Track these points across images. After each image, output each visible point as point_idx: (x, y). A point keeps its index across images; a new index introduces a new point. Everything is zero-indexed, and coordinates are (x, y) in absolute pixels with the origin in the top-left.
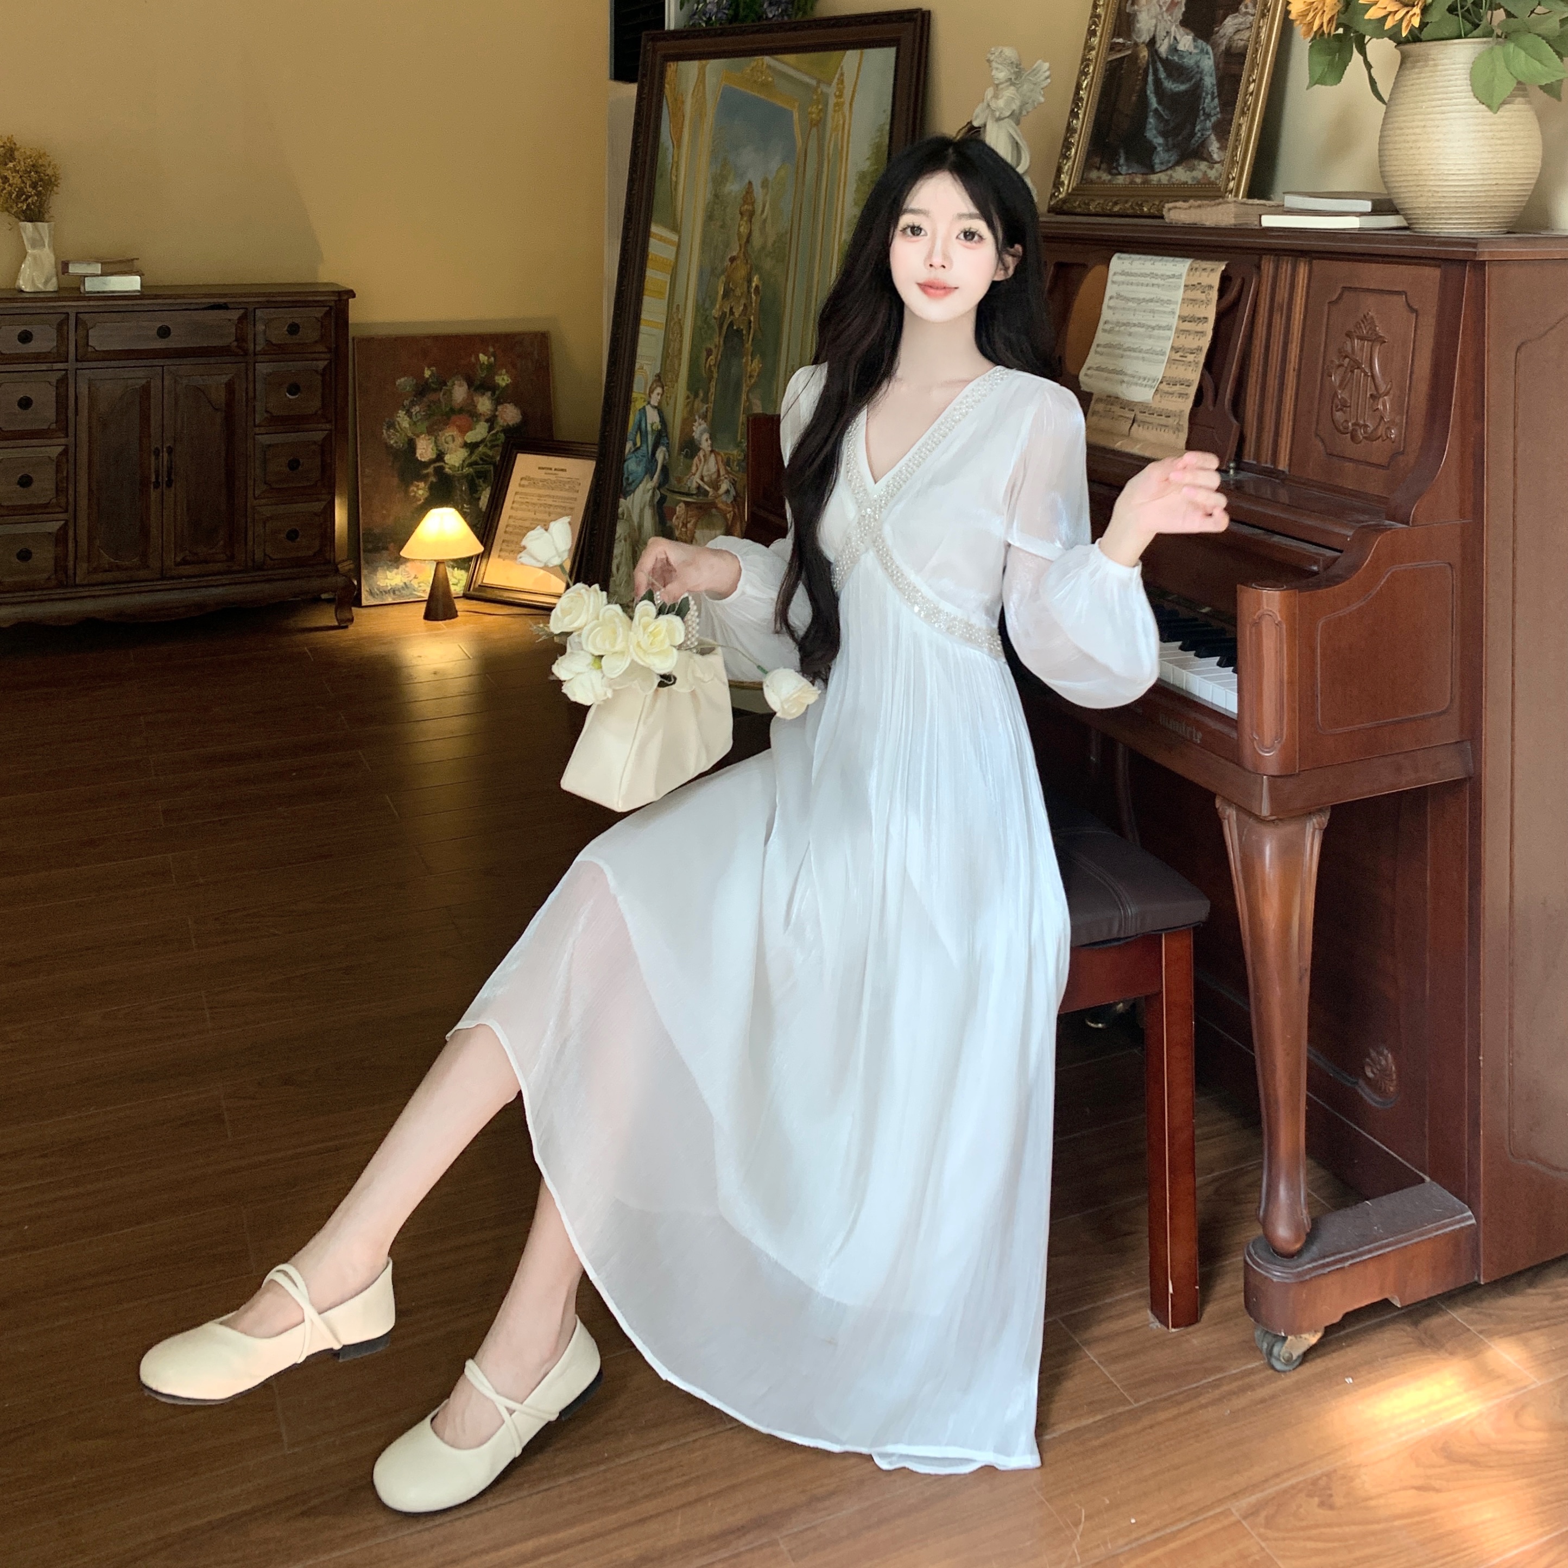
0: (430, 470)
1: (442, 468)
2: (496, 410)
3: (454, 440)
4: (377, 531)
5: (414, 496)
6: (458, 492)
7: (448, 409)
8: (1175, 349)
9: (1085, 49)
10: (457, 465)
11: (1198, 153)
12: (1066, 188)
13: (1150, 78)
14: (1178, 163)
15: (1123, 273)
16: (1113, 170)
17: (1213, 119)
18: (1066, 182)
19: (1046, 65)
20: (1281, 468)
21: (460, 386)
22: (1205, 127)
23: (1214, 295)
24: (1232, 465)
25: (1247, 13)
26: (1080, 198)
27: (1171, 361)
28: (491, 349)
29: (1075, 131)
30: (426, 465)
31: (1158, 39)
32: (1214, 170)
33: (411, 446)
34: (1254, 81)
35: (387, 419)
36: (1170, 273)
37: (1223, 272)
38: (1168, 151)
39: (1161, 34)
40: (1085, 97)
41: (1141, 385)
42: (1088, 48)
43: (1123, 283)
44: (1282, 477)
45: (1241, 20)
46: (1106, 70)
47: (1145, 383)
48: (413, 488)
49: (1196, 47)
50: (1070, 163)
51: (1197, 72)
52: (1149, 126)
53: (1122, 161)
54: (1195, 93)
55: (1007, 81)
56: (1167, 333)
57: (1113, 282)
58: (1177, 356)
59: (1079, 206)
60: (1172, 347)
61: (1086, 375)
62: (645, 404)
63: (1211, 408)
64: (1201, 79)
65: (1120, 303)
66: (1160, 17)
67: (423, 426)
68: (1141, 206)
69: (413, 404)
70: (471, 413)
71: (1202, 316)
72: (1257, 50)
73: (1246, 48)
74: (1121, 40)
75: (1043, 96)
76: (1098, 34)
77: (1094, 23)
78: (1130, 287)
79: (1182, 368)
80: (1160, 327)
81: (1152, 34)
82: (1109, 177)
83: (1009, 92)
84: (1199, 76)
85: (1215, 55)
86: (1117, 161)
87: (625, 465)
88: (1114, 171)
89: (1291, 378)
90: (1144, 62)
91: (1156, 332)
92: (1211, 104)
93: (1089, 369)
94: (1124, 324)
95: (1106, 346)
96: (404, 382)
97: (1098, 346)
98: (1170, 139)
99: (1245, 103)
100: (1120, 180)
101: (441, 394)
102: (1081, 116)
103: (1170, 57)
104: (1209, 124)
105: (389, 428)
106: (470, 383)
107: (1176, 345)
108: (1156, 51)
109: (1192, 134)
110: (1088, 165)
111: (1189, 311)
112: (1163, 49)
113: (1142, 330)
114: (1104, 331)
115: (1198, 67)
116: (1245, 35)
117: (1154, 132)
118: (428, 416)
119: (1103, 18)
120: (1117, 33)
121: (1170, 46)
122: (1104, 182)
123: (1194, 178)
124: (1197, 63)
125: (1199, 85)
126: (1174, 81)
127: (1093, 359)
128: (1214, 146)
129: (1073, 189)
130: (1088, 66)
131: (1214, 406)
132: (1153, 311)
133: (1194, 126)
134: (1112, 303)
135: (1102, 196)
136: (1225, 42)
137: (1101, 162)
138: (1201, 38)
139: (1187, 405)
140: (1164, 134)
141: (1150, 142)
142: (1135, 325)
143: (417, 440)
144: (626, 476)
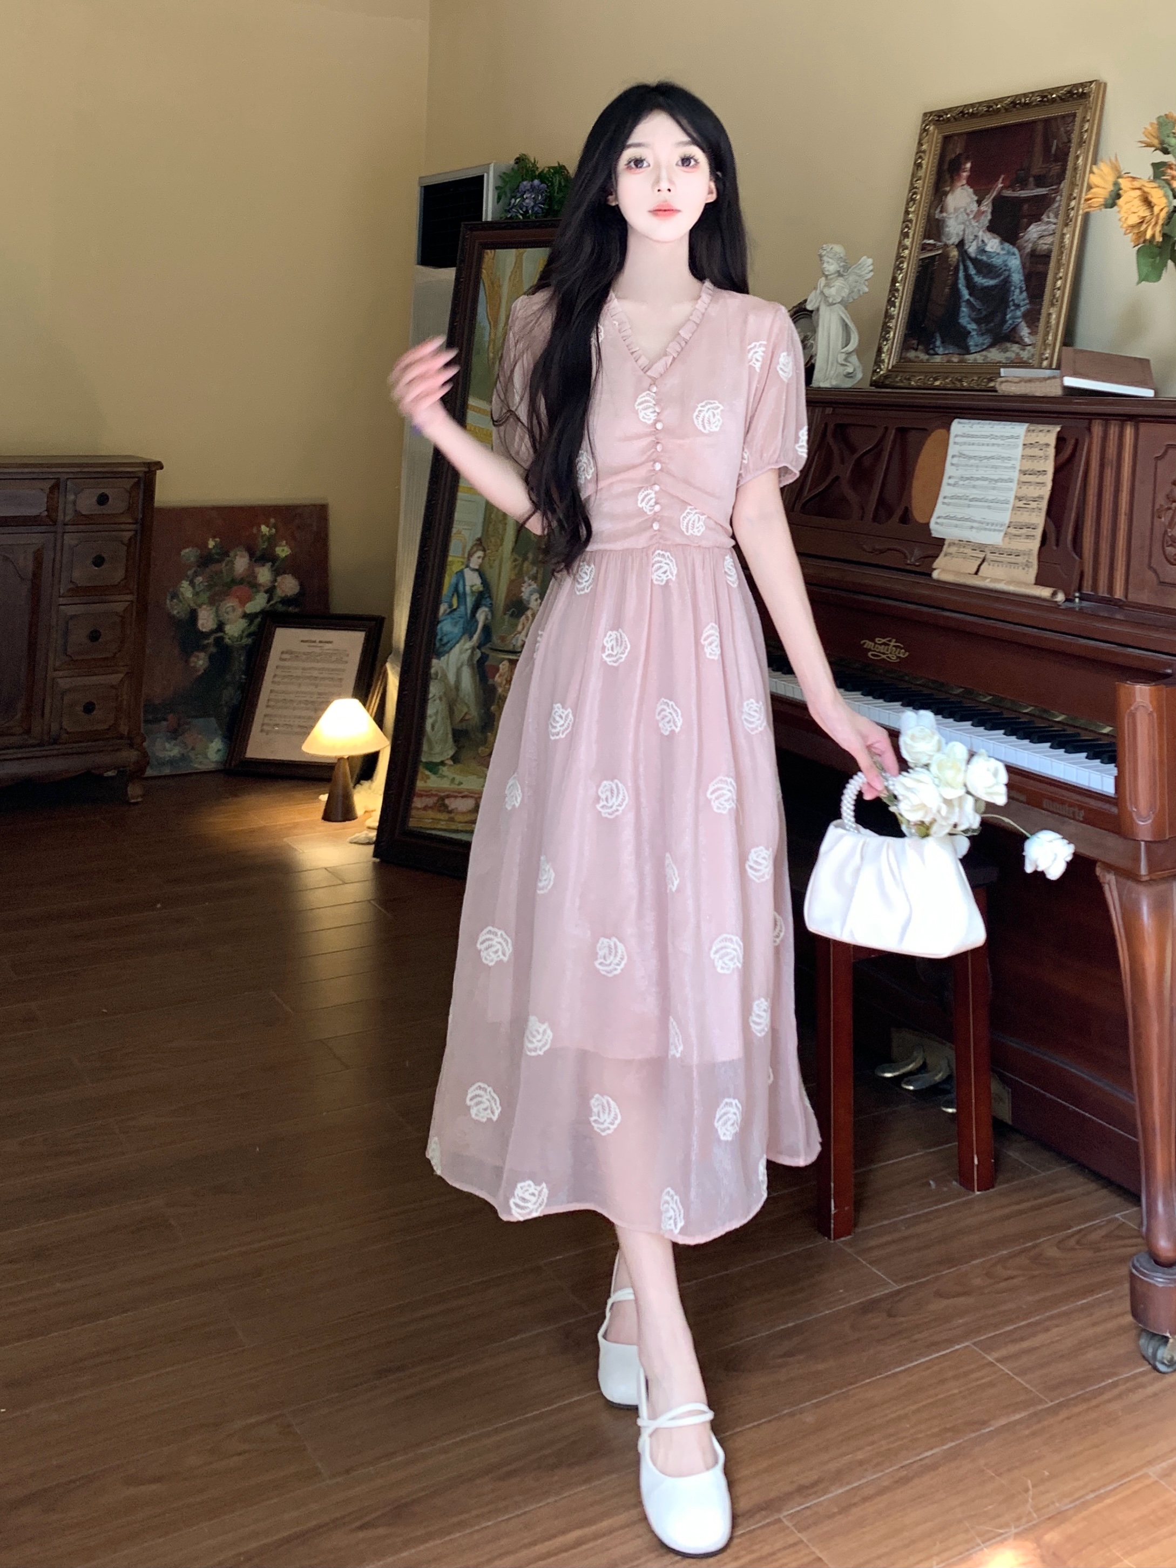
0: (211, 640)
1: (222, 638)
2: (275, 581)
3: (234, 610)
4: (157, 702)
5: (194, 667)
6: (237, 663)
7: (229, 580)
8: (1019, 499)
9: (898, 249)
10: (236, 635)
11: (1011, 337)
12: (886, 365)
13: (961, 274)
14: (992, 345)
15: (963, 436)
16: (930, 350)
17: (1023, 309)
18: (886, 361)
19: (870, 261)
20: (1116, 597)
21: (241, 557)
22: (1014, 316)
23: (1051, 451)
24: (1077, 594)
25: (1048, 223)
26: (901, 374)
27: (1016, 508)
28: (272, 520)
29: (892, 317)
30: (206, 635)
31: (966, 242)
32: (1026, 352)
33: (193, 616)
34: (1061, 278)
35: (171, 590)
36: (1009, 435)
37: (1059, 433)
38: (982, 334)
39: (969, 238)
40: (901, 288)
41: (990, 530)
42: (901, 246)
43: (965, 443)
44: (1121, 603)
45: (1044, 228)
46: (920, 266)
47: (993, 528)
48: (193, 659)
49: (1003, 249)
50: (890, 342)
51: (1005, 270)
52: (962, 314)
53: (938, 343)
54: (1005, 286)
55: (835, 273)
56: (1010, 484)
57: (955, 443)
58: (1021, 504)
59: (901, 381)
60: (1016, 497)
61: (937, 523)
62: (463, 567)
63: (1055, 548)
64: (1009, 276)
65: (963, 461)
66: (967, 223)
67: (204, 597)
68: (961, 381)
69: (196, 574)
70: (250, 583)
71: (1041, 469)
72: (1062, 253)
73: (1050, 251)
74: (931, 242)
75: (867, 286)
76: (911, 235)
77: (907, 227)
78: (971, 447)
79: (1026, 514)
80: (1002, 480)
81: (960, 238)
82: (927, 357)
83: (839, 283)
84: (1007, 273)
85: (1021, 256)
86: (935, 342)
87: (439, 626)
88: (931, 352)
89: (1123, 521)
90: (955, 260)
91: (999, 484)
92: (1019, 296)
93: (939, 517)
94: (968, 479)
95: (952, 497)
96: (190, 555)
97: (945, 498)
98: (983, 325)
99: (1054, 296)
100: (938, 359)
101: (224, 565)
102: (897, 304)
103: (979, 257)
104: (1019, 313)
105: (172, 598)
106: (251, 555)
107: (1019, 495)
108: (966, 251)
109: (1004, 321)
110: (906, 345)
111: (1029, 465)
112: (972, 249)
113: (986, 483)
114: (949, 484)
115: (1006, 265)
116: (1049, 240)
117: (968, 319)
118: (210, 587)
119: (914, 222)
120: (927, 235)
121: (978, 248)
122: (922, 361)
123: (1007, 358)
124: (1005, 261)
125: (1007, 282)
126: (984, 277)
127: (940, 510)
128: (1025, 331)
129: (893, 367)
130: (902, 262)
131: (1057, 545)
132: (993, 467)
133: (1005, 314)
134: (955, 461)
135: (921, 373)
136: (1030, 245)
137: (918, 345)
138: (1008, 241)
139: (1035, 545)
140: (977, 321)
141: (965, 328)
142: (978, 479)
143: (199, 610)
144: (439, 637)
